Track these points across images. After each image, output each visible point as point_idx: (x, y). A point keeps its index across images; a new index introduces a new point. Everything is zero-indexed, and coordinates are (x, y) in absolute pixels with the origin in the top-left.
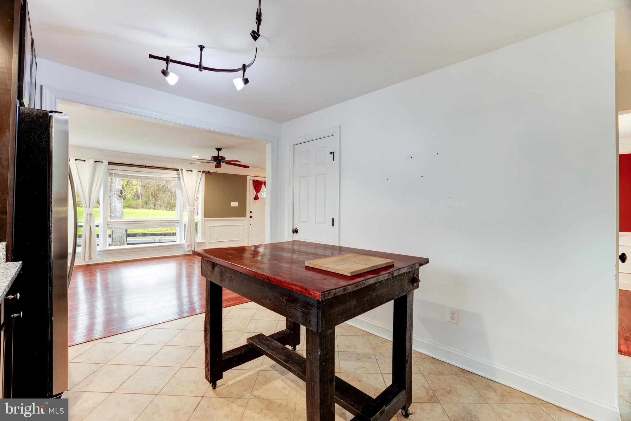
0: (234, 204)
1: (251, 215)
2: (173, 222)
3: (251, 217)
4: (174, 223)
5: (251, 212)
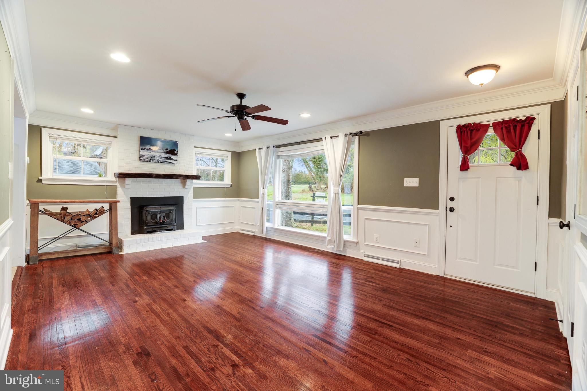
0: (412, 182)
1: (451, 204)
3: (452, 210)
5: (452, 199)
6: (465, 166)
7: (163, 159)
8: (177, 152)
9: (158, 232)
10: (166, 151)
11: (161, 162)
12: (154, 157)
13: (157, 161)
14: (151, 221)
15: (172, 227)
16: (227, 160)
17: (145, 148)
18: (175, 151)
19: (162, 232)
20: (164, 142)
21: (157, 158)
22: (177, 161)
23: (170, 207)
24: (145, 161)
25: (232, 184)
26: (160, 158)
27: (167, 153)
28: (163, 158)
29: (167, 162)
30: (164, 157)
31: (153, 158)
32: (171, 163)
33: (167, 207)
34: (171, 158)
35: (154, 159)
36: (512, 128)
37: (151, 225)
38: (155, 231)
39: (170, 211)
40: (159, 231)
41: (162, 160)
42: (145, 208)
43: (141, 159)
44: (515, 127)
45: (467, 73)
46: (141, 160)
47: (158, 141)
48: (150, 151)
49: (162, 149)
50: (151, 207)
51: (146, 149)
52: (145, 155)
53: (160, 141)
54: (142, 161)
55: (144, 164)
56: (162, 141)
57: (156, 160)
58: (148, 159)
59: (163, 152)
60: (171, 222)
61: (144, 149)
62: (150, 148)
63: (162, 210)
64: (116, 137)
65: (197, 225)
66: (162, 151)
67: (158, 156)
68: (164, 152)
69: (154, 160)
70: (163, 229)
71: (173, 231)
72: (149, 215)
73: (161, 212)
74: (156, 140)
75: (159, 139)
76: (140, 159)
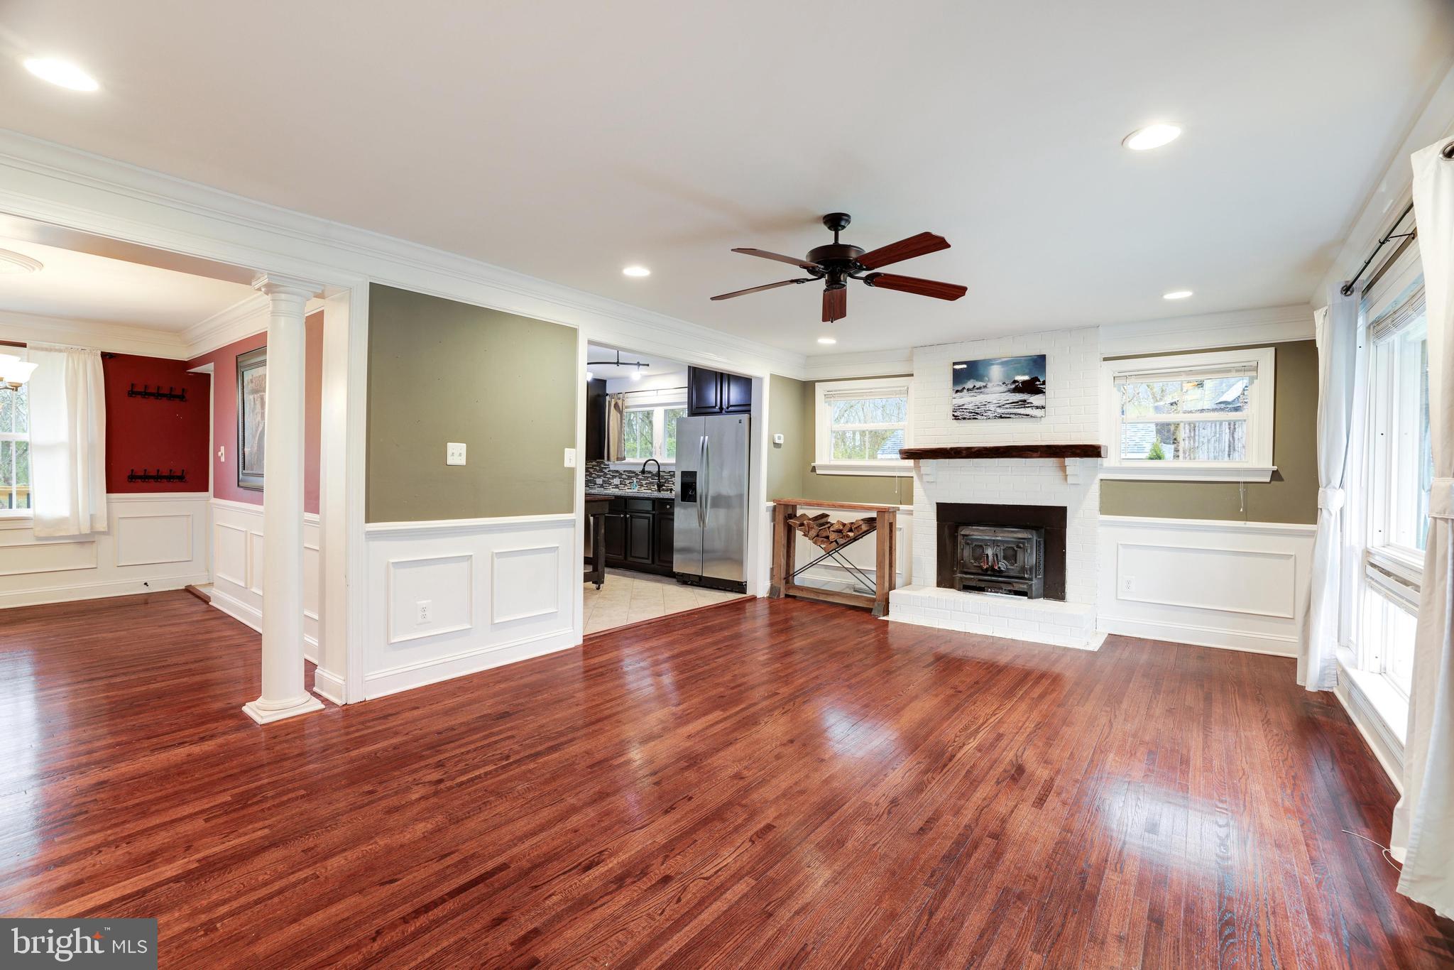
7: (1007, 408)
8: (1044, 383)
9: (988, 592)
10: (1013, 386)
11: (1001, 417)
12: (985, 405)
13: (991, 415)
14: (972, 561)
15: (1025, 586)
16: (1255, 381)
17: (964, 388)
18: (1038, 383)
19: (999, 594)
20: (1008, 363)
21: (992, 407)
22: (1043, 407)
23: (1017, 532)
24: (964, 419)
25: (1275, 468)
26: (1000, 407)
27: (1017, 390)
28: (1007, 406)
29: (1015, 414)
30: (1008, 402)
31: (983, 409)
32: (1028, 415)
33: (1012, 532)
34: (1028, 403)
35: (985, 411)
37: (969, 571)
38: (980, 589)
39: (1020, 544)
40: (991, 592)
41: (1003, 411)
42: (960, 528)
43: (956, 414)
46: (956, 418)
47: (993, 364)
48: (975, 394)
49: (1004, 383)
50: (974, 527)
51: (965, 391)
52: (963, 405)
53: (998, 364)
54: (958, 419)
55: (963, 425)
56: (1004, 364)
57: (989, 413)
58: (972, 413)
59: (1006, 390)
60: (1019, 572)
61: (961, 391)
62: (974, 386)
63: (999, 538)
64: (912, 375)
65: (1119, 598)
66: (1004, 388)
67: (995, 401)
68: (1009, 391)
69: (985, 414)
70: (1002, 589)
71: (1026, 598)
72: (968, 547)
73: (995, 543)
74: (988, 363)
75: (995, 359)
76: (953, 415)
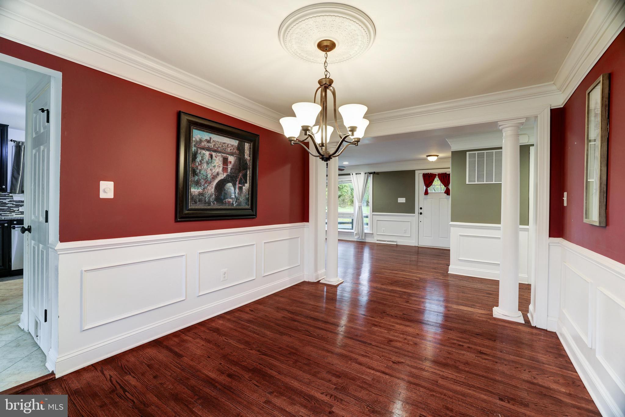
0: (402, 200)
1: (421, 211)
2: (350, 214)
3: (421, 213)
4: (350, 216)
5: (421, 208)
6: (426, 193)
36: (445, 177)
44: (446, 176)
45: (427, 156)
